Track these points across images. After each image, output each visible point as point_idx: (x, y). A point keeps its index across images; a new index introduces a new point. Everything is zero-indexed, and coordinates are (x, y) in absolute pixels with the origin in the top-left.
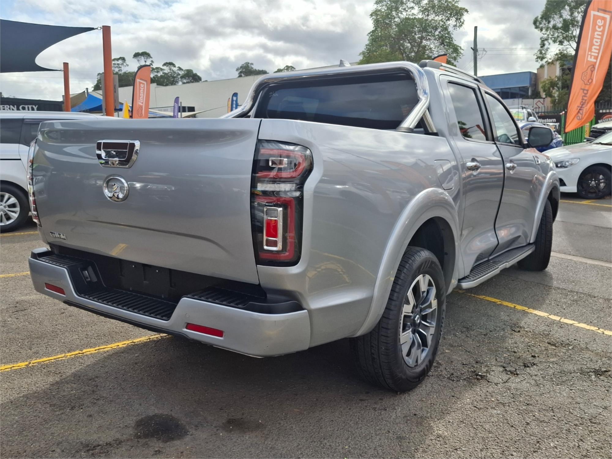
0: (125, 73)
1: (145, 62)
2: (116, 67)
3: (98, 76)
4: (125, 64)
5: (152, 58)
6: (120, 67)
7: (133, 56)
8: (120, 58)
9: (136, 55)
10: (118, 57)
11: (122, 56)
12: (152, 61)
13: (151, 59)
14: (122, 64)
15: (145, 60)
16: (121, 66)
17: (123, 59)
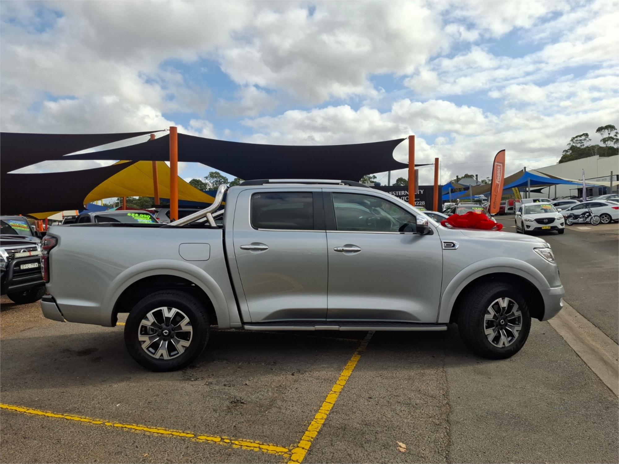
0: (587, 147)
1: (609, 134)
2: (578, 143)
3: (563, 152)
4: (588, 139)
5: (616, 129)
6: (582, 143)
7: (596, 131)
8: (584, 134)
9: (600, 129)
10: (582, 134)
11: (585, 133)
12: (617, 133)
13: (615, 131)
14: (585, 140)
15: (609, 132)
16: (583, 141)
17: (587, 135)
